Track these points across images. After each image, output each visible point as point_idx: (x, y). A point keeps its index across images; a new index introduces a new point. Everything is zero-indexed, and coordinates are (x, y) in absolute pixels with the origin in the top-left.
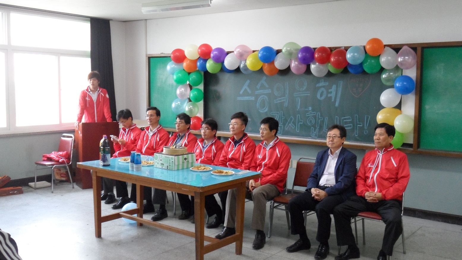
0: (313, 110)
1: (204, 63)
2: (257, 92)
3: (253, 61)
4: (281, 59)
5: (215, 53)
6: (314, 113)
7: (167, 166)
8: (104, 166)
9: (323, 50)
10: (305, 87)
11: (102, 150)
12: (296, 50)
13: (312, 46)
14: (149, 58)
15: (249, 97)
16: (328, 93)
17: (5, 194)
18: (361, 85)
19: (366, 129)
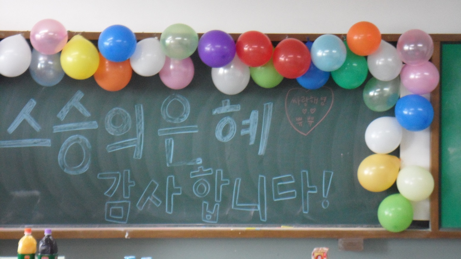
0: (206, 164)
2: (57, 129)
6: (210, 171)
10: (185, 116)
13: (230, 29)
15: (36, 140)
16: (241, 127)
18: (313, 110)
19: (326, 197)
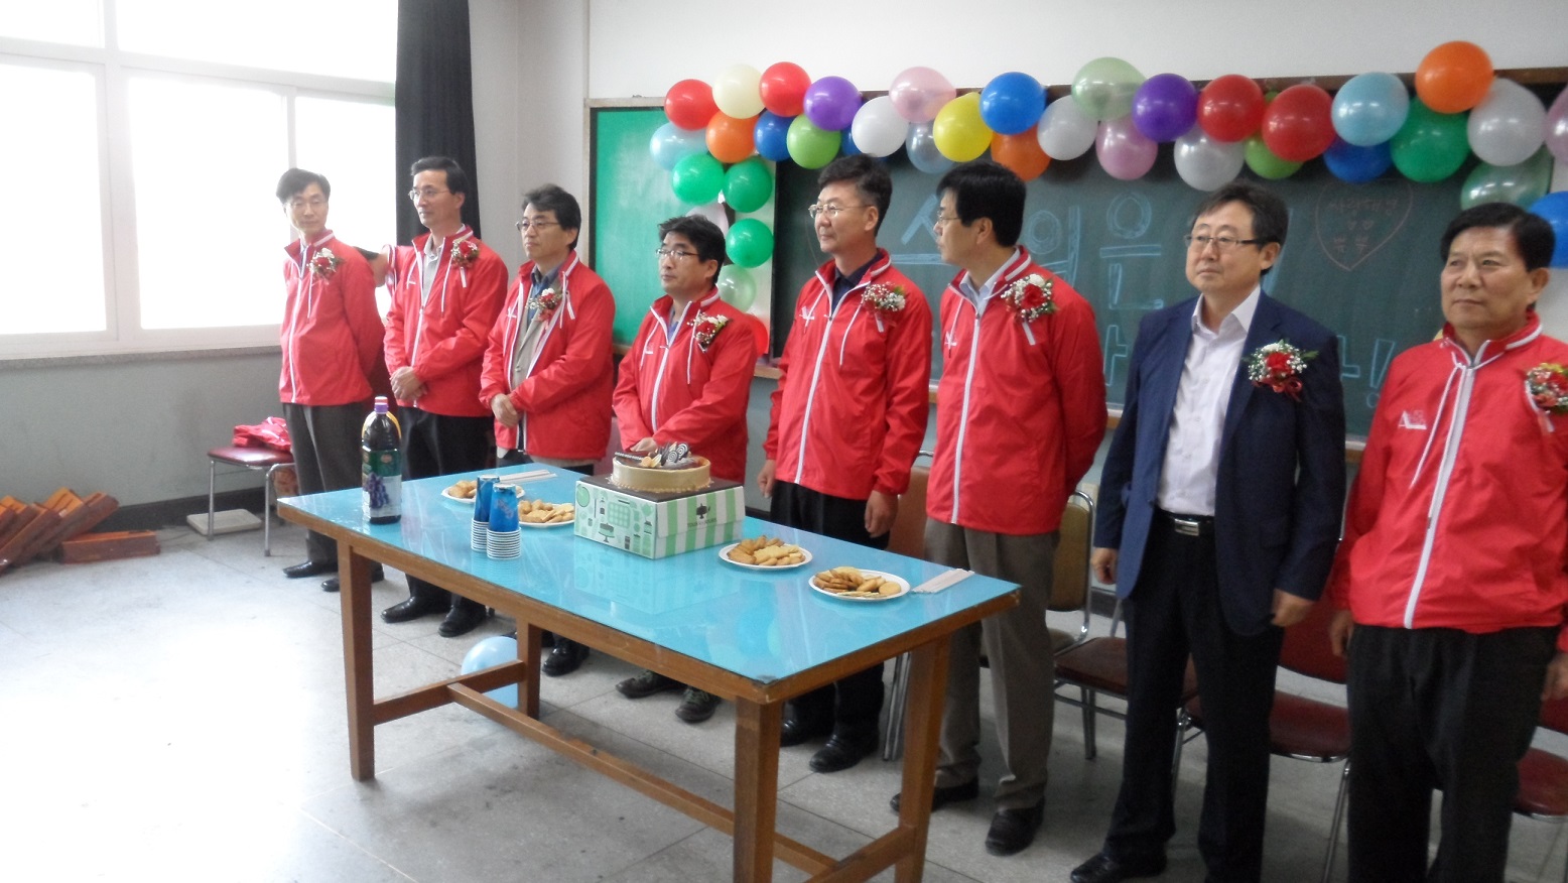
1: (778, 130)
3: (961, 125)
4: (1063, 122)
5: (822, 94)
7: (627, 540)
8: (375, 521)
9: (1233, 86)
10: (1143, 227)
11: (366, 457)
12: (1128, 87)
13: (1190, 73)
14: (594, 113)
17: (97, 556)
18: (1369, 224)
19: (1376, 387)
